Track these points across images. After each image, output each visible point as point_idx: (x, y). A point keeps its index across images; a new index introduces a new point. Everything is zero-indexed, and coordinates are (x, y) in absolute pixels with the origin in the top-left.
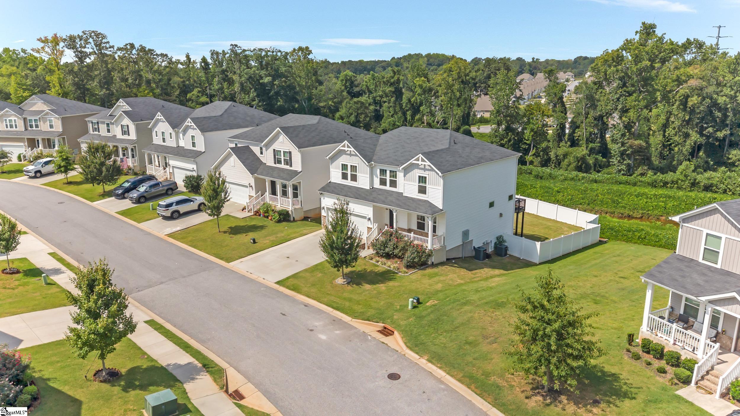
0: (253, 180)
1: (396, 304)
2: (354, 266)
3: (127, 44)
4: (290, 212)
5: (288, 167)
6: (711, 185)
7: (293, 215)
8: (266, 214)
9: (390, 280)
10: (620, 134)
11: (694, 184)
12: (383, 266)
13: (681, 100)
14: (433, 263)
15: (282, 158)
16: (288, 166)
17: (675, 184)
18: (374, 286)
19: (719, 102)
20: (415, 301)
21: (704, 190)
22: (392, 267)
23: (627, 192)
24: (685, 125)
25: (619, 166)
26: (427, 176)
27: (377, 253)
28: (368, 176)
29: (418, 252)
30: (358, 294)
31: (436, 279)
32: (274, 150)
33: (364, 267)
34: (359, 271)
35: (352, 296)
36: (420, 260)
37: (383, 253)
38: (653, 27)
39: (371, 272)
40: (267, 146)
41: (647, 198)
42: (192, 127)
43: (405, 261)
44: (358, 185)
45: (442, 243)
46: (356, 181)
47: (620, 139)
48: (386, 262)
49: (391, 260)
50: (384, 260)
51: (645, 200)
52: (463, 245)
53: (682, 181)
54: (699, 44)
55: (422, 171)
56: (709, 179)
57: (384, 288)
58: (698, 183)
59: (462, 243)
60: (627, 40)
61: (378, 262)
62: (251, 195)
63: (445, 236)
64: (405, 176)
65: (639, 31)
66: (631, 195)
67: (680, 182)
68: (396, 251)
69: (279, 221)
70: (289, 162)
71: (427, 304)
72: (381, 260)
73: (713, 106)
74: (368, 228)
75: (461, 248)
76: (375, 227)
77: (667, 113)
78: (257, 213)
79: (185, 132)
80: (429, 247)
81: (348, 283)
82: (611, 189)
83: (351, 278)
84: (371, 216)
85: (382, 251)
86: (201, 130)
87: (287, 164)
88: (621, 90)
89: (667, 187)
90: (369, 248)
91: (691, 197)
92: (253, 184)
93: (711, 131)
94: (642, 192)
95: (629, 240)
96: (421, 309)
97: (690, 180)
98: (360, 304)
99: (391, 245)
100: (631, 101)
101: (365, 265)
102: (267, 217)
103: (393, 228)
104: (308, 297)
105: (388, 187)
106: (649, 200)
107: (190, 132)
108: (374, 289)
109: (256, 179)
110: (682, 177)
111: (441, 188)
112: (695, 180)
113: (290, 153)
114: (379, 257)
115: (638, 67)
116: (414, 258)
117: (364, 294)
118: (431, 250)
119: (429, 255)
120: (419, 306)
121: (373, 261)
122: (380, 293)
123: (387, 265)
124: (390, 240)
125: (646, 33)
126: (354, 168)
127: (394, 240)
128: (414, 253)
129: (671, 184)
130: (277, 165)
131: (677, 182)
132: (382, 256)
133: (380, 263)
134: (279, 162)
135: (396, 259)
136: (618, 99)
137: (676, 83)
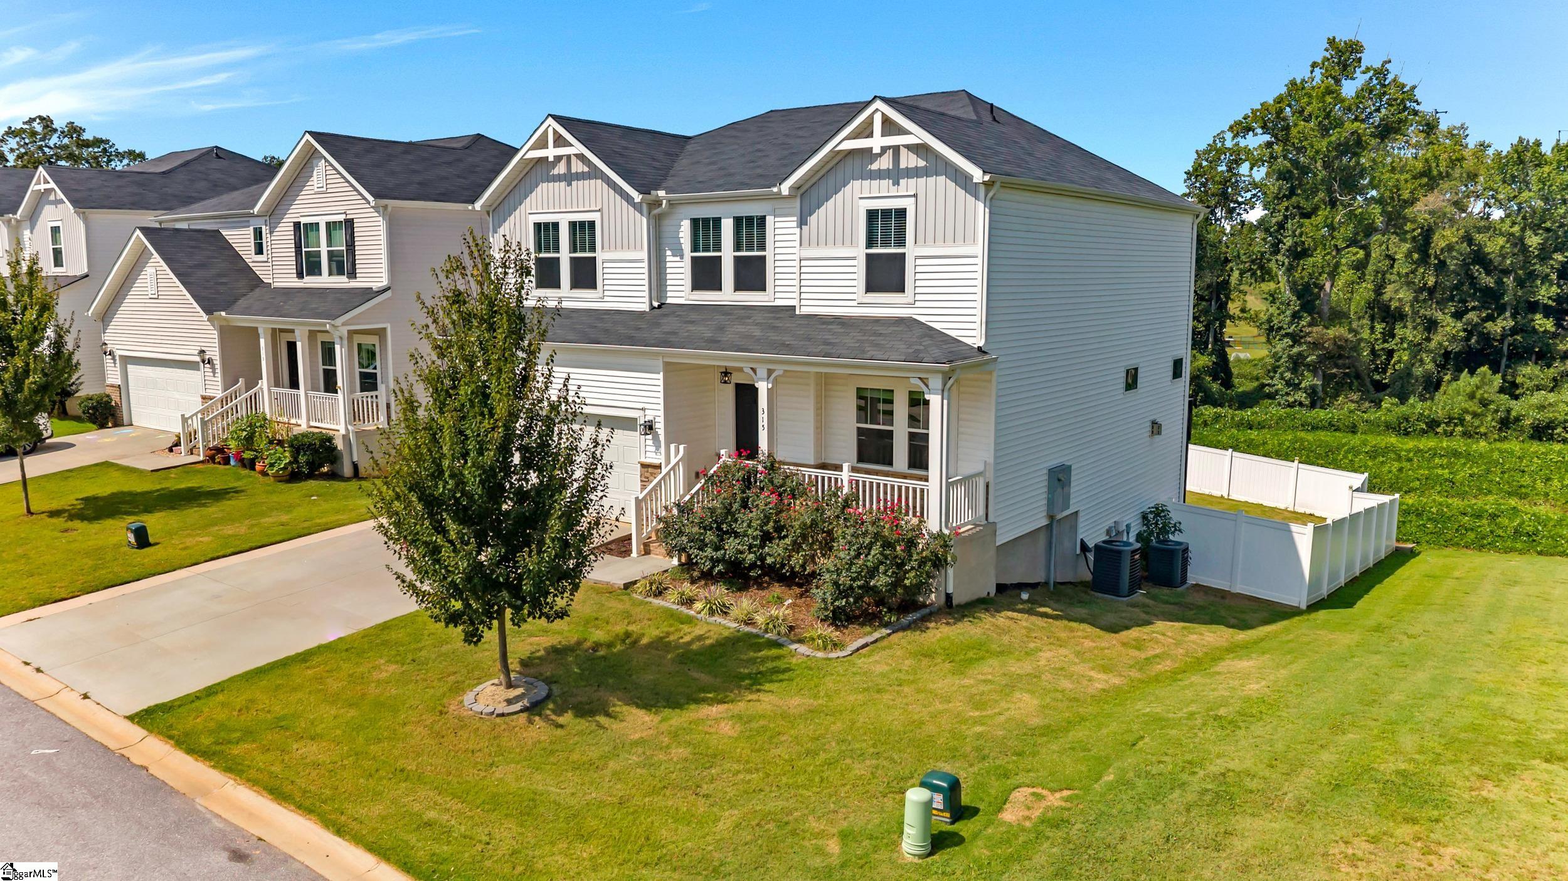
0: (215, 334)
1: (813, 824)
2: (562, 614)
3: (32, 120)
4: (339, 444)
5: (341, 282)
6: (1551, 425)
7: (355, 456)
8: (248, 455)
9: (756, 681)
10: (1288, 313)
11: (1506, 423)
12: (718, 619)
13: (1414, 238)
14: (949, 597)
15: (324, 250)
16: (344, 279)
17: (1456, 425)
18: (677, 719)
19: (1488, 250)
20: (938, 801)
21: (1532, 437)
22: (760, 619)
23: (1344, 445)
24: (1425, 301)
25: (1287, 394)
26: (908, 204)
27: (688, 565)
28: (644, 255)
29: (888, 545)
30: (576, 767)
31: (990, 668)
32: (297, 225)
33: (620, 629)
34: (596, 646)
35: (543, 783)
36: (897, 583)
37: (715, 562)
38: (1354, 48)
39: (660, 645)
40: (274, 213)
41: (1399, 458)
42: (52, 198)
43: (822, 592)
44: (602, 299)
45: (981, 511)
46: (593, 286)
47: (1291, 323)
48: (727, 600)
49: (753, 590)
50: (719, 592)
51: (1396, 465)
52: (1049, 527)
53: (1475, 415)
54: (1428, 125)
55: (884, 186)
56: (1541, 408)
57: (727, 729)
58: (1517, 419)
59: (1044, 522)
60: (1293, 83)
61: (689, 602)
62: (210, 393)
63: (990, 476)
64: (802, 222)
65: (1319, 61)
66: (1357, 453)
67: (1468, 418)
68: (775, 551)
69: (294, 476)
70: (344, 264)
71: (1009, 815)
72: (703, 593)
73: (1474, 263)
74: (644, 466)
75: (1042, 540)
76: (673, 461)
77: (1376, 276)
78: (218, 455)
79: (33, 217)
80: (933, 524)
81: (534, 708)
82: (1302, 440)
83: (549, 681)
84: (656, 413)
85: (709, 552)
86: (75, 203)
87: (340, 272)
88: (1286, 204)
89: (1437, 433)
90: (647, 552)
91: (1512, 453)
92: (214, 353)
93: (1476, 319)
94: (1383, 445)
95: (1481, 545)
96: (979, 850)
97: (1496, 411)
98: (584, 838)
99: (749, 521)
100: (1313, 229)
101: (628, 616)
102: (251, 465)
103: (753, 453)
104: (279, 794)
105: (727, 295)
106: (1405, 464)
107: (50, 216)
108: (675, 735)
109: (227, 334)
110: (1474, 406)
111: (979, 248)
112: (1509, 411)
113: (349, 224)
114: (693, 582)
115: (1333, 138)
116: (873, 572)
117: (612, 765)
118: (940, 535)
119: (939, 562)
120: (964, 828)
121: (669, 602)
122: (708, 757)
123: (735, 612)
124: (745, 505)
125: (1338, 64)
126: (583, 232)
127: (764, 501)
128: (869, 547)
129: (1447, 424)
130: (307, 279)
131: (1462, 421)
132: (708, 577)
133: (698, 605)
134: (314, 268)
135: (777, 589)
136: (1281, 226)
137: (1425, 180)
